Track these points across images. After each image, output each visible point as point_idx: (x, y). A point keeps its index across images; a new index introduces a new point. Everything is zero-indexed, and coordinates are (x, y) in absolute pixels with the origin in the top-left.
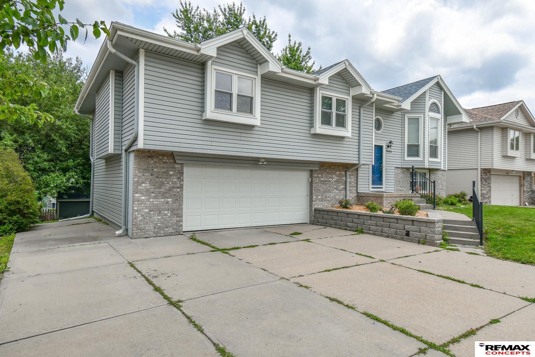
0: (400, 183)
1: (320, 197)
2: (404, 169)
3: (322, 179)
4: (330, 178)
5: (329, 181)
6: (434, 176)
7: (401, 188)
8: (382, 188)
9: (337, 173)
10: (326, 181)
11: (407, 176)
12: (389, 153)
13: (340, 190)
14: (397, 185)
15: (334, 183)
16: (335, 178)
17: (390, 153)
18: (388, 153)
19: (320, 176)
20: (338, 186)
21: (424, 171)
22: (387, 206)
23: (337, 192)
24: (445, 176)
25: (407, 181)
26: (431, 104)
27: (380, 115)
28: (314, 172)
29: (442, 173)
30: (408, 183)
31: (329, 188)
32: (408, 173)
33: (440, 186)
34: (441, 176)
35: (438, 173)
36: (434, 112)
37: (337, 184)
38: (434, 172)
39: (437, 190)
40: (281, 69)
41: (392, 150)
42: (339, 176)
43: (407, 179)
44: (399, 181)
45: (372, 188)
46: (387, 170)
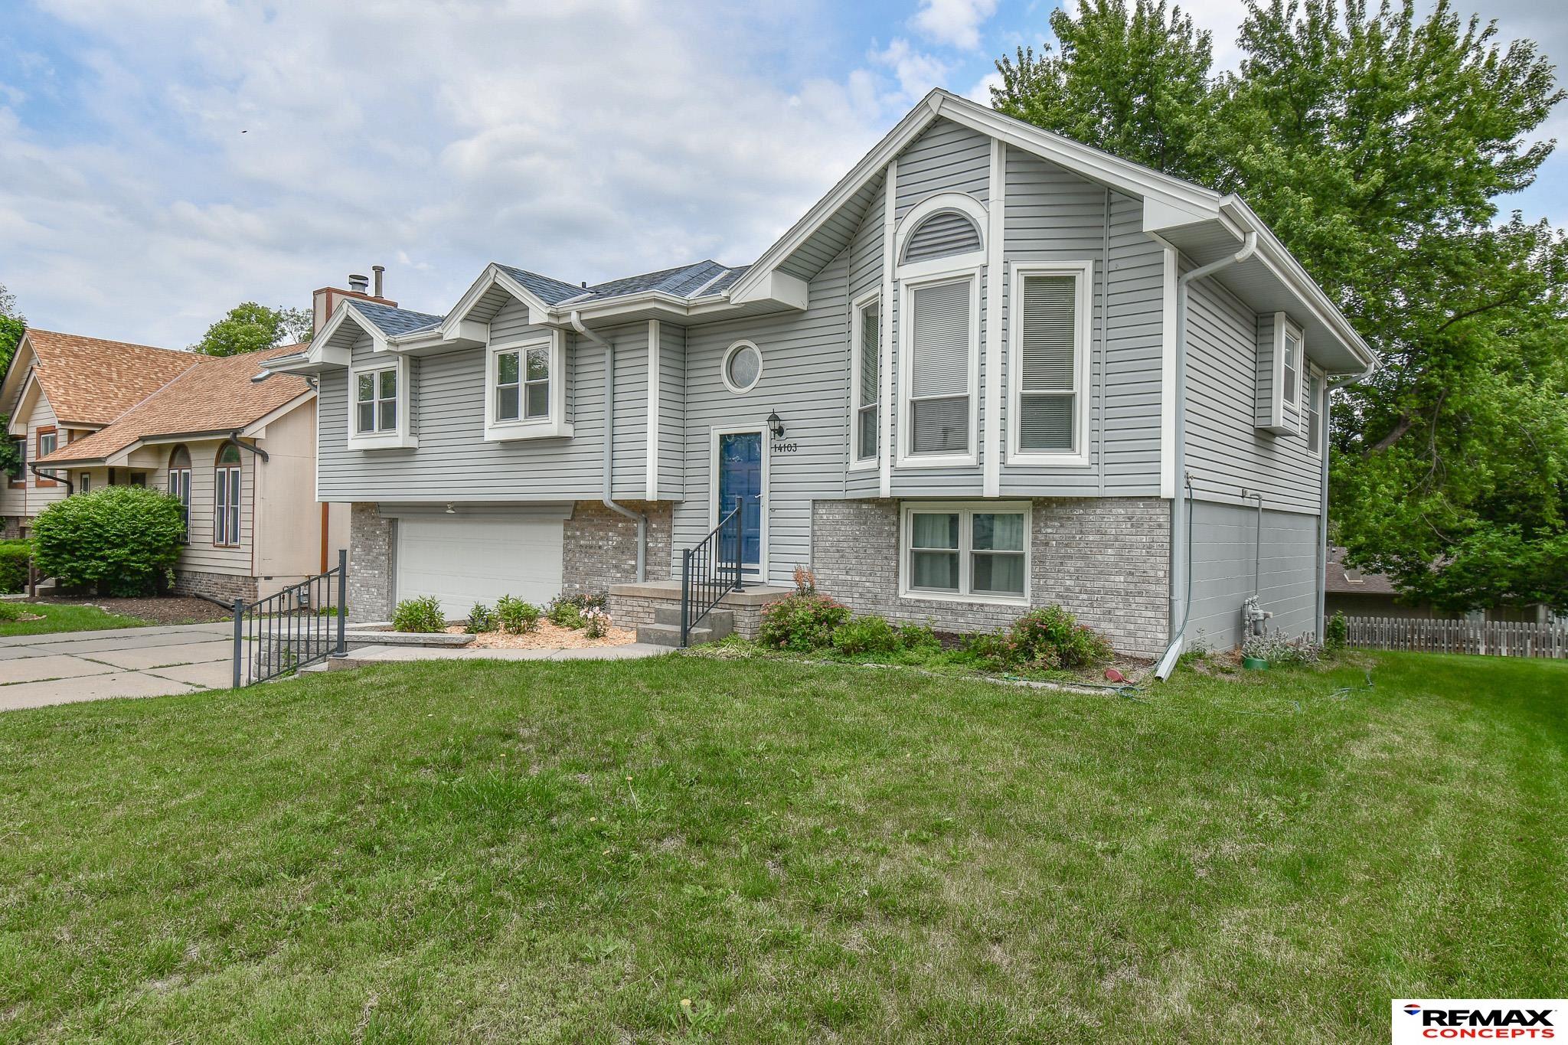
0: (842, 557)
1: (578, 586)
2: (864, 506)
3: (582, 542)
4: (602, 539)
5: (600, 547)
6: (1061, 531)
7: (849, 578)
8: (757, 571)
9: (620, 525)
10: (591, 547)
11: (880, 533)
12: (787, 453)
13: (625, 571)
14: (831, 566)
15: (611, 553)
16: (615, 539)
17: (792, 453)
18: (783, 453)
19: (578, 533)
20: (620, 560)
21: (1007, 509)
22: (621, 623)
23: (619, 575)
24: (1160, 526)
25: (878, 550)
26: (923, 227)
27: (745, 334)
28: (567, 524)
29: (1139, 510)
30: (886, 558)
31: (600, 565)
32: (886, 517)
33: (1117, 579)
34: (1126, 527)
35: (1098, 511)
36: (939, 257)
37: (620, 556)
38: (1061, 512)
39: (1085, 597)
40: (389, 343)
41: (799, 442)
42: (623, 534)
43: (882, 541)
44: (838, 551)
45: (721, 570)
46: (778, 513)
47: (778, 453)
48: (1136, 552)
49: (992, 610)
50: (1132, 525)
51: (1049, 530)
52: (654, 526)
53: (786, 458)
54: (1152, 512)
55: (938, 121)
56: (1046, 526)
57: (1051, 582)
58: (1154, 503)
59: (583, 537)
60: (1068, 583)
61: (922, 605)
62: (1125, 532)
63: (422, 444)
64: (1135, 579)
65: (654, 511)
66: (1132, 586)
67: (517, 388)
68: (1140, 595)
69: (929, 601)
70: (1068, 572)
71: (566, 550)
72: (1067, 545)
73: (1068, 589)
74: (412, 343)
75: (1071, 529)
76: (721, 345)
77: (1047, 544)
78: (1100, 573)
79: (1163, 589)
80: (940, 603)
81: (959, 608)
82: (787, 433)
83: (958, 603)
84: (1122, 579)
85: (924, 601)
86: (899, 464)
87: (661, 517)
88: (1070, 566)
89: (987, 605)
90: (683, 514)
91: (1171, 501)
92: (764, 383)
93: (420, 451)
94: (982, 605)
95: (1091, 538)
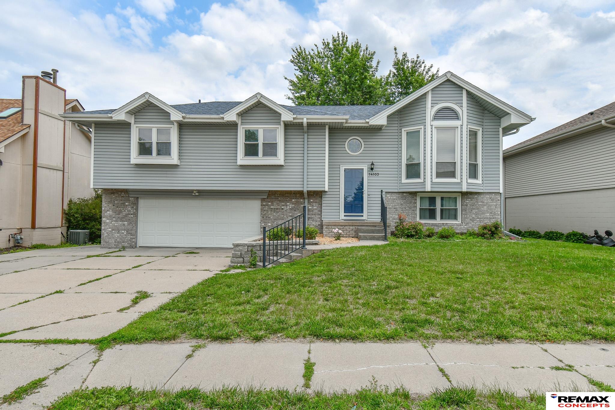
0: (396, 210)
1: (270, 224)
2: (405, 194)
3: (272, 207)
4: (283, 205)
5: (282, 209)
6: (471, 202)
8: (362, 216)
9: (293, 200)
10: (277, 209)
11: (411, 202)
15: (288, 211)
16: (290, 206)
17: (376, 176)
18: (373, 176)
19: (269, 204)
21: (452, 195)
24: (499, 200)
25: (410, 208)
26: (439, 111)
27: (358, 134)
28: (263, 200)
29: (493, 196)
30: (413, 210)
31: (282, 216)
32: (413, 198)
33: (487, 214)
34: (489, 201)
35: (482, 196)
36: (445, 120)
37: (293, 212)
38: (471, 196)
39: (478, 220)
40: (183, 117)
41: (379, 173)
42: (295, 204)
43: (412, 205)
44: (395, 209)
45: (345, 216)
46: (371, 196)
47: (371, 176)
48: (492, 207)
49: (450, 225)
50: (491, 200)
51: (467, 202)
52: (311, 200)
53: (373, 178)
54: (496, 196)
55: (448, 80)
56: (467, 200)
57: (468, 216)
58: (497, 194)
59: (272, 205)
60: (473, 216)
61: (427, 224)
62: (489, 202)
63: (182, 164)
64: (492, 215)
65: (311, 195)
66: (491, 216)
67: (258, 144)
68: (494, 218)
69: (429, 223)
70: (473, 213)
71: (262, 210)
72: (473, 206)
73: (473, 218)
74: (195, 118)
75: (474, 201)
76: (346, 137)
77: (467, 205)
78: (483, 213)
79: (499, 217)
80: (433, 223)
81: (439, 225)
82: (375, 169)
83: (439, 223)
84: (489, 214)
85: (427, 223)
86: (433, 181)
87: (315, 197)
88: (474, 211)
89: (448, 223)
90: (327, 196)
91: (501, 193)
92: (364, 152)
93: (181, 167)
94: (447, 223)
95: (480, 203)
